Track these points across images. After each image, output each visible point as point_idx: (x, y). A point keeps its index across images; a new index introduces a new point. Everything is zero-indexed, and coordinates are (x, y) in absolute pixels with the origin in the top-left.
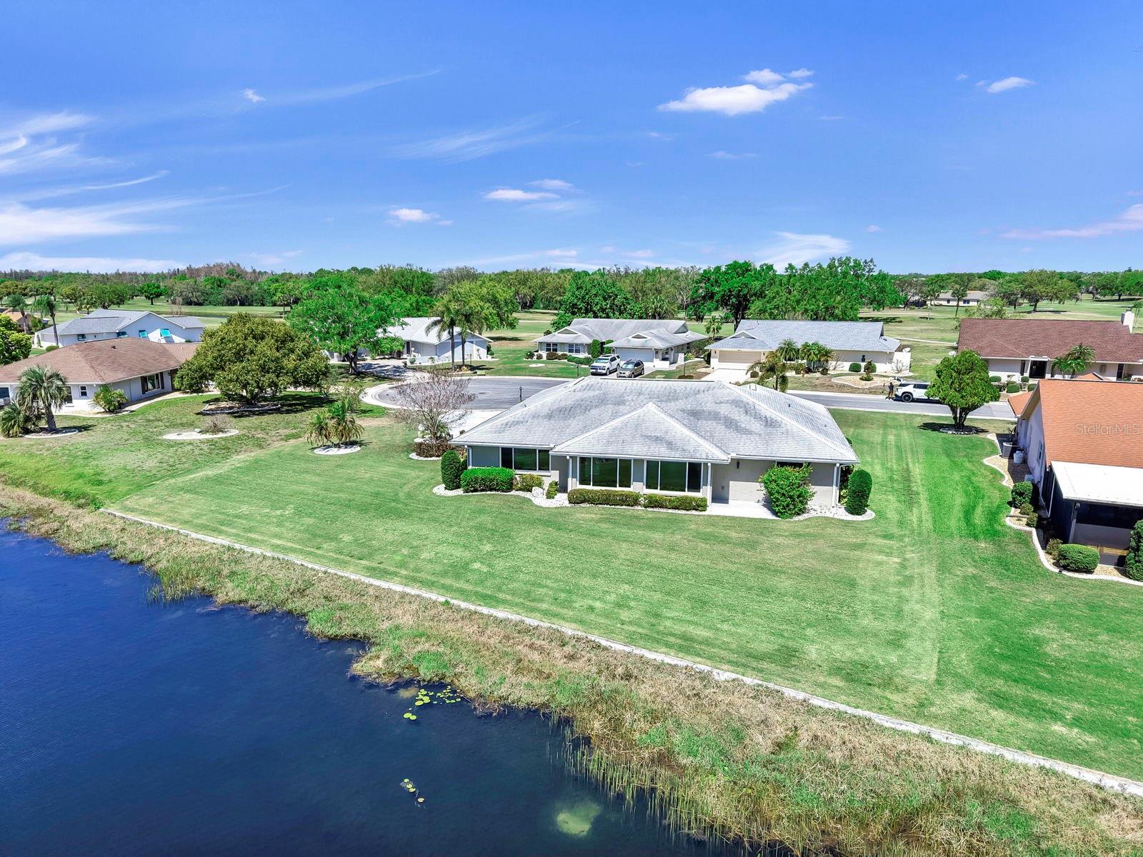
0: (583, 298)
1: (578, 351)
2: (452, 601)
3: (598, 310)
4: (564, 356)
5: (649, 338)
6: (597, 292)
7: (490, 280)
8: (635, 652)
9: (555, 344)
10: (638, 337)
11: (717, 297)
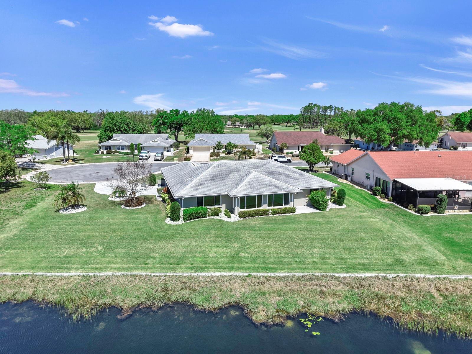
0: (115, 124)
1: (123, 149)
2: (252, 274)
3: (123, 130)
4: (116, 152)
5: (159, 142)
6: (122, 122)
7: (52, 116)
8: (352, 275)
9: (110, 147)
10: (155, 142)
11: (168, 124)
